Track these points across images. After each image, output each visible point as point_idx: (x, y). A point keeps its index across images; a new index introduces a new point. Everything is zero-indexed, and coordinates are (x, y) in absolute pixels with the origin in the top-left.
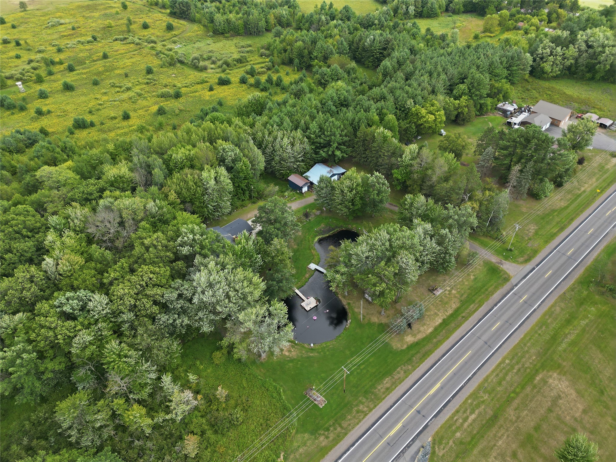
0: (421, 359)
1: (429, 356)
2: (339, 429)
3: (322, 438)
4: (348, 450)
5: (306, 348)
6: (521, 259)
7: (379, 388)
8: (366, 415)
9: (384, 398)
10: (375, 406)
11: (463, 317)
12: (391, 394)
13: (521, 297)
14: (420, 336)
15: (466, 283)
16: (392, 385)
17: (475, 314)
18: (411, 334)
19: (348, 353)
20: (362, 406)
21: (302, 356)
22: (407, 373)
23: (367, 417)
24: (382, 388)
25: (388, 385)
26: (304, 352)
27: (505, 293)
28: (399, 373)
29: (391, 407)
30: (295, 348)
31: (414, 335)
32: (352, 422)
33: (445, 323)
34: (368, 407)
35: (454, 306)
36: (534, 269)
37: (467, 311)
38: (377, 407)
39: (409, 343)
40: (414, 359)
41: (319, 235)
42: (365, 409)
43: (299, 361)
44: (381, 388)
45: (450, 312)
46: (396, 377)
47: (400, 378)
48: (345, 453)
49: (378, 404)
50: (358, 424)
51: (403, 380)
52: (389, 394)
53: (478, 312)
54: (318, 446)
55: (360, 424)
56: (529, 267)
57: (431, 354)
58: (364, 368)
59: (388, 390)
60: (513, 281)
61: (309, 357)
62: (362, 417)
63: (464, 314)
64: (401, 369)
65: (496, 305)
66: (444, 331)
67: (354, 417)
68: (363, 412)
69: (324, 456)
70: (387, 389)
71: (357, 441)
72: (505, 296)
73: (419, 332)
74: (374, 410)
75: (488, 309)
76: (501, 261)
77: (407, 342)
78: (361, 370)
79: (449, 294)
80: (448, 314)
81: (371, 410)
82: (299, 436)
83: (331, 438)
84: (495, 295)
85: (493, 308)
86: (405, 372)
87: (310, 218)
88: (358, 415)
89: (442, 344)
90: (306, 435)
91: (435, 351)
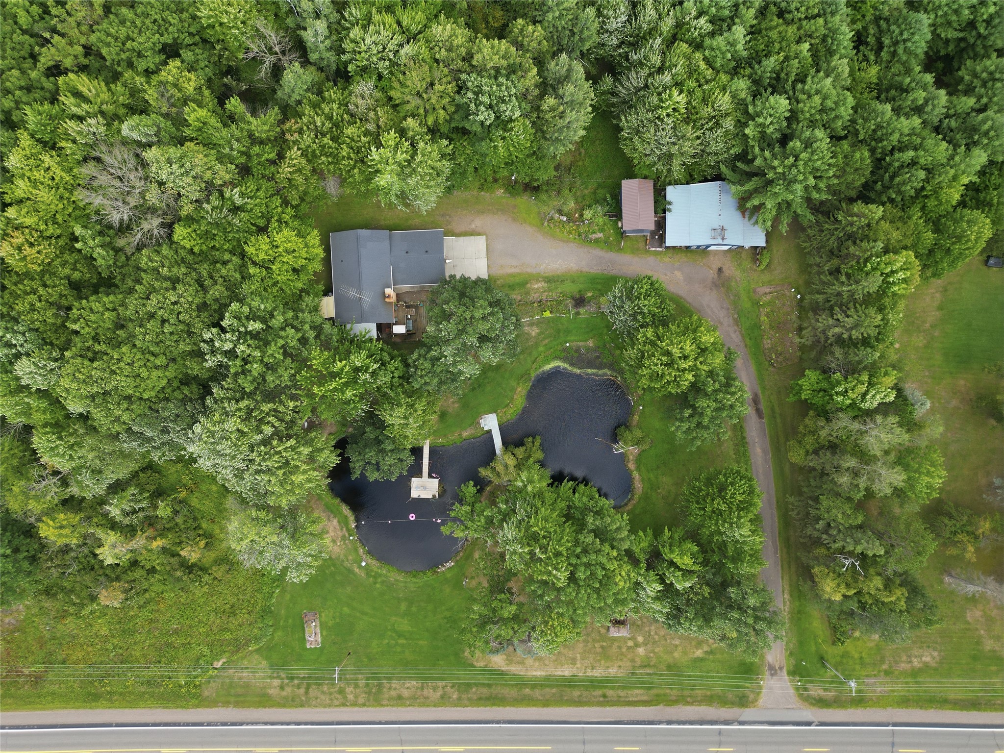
0: (480, 699)
1: (493, 705)
2: (302, 691)
3: (276, 682)
4: (288, 724)
5: (358, 554)
6: (816, 691)
7: (394, 686)
8: (344, 705)
9: (382, 705)
10: (364, 705)
11: (604, 696)
12: (394, 709)
13: (720, 744)
14: (514, 669)
15: (676, 655)
16: (410, 698)
17: (627, 708)
18: (508, 655)
19: (403, 606)
20: (351, 689)
21: (343, 561)
22: (444, 700)
23: (342, 709)
24: (395, 689)
25: (406, 693)
26: (350, 558)
27: (709, 718)
28: (435, 689)
29: (380, 723)
30: (345, 544)
31: (510, 661)
32: (323, 697)
33: (570, 683)
34: (356, 697)
35: (613, 671)
36: (809, 724)
37: (622, 693)
38: (365, 709)
39: (491, 665)
40: (474, 690)
41: (564, 359)
42: (351, 697)
43: (334, 565)
44: (397, 687)
45: (597, 673)
46: (425, 692)
47: (427, 698)
48: (282, 724)
49: (369, 706)
50: (325, 707)
51: (428, 706)
52: (392, 706)
53: (632, 708)
54: (265, 688)
55: (327, 710)
56: (808, 713)
57: (499, 706)
58: (403, 646)
59: (399, 700)
60: (747, 714)
61: (350, 571)
62: (338, 703)
63: (610, 693)
64: (443, 688)
65: (669, 723)
66: (554, 690)
67: (331, 694)
68: (345, 698)
69: (258, 707)
70: (400, 697)
71: (306, 724)
72: (702, 723)
73: (522, 663)
74: (356, 709)
75: (651, 718)
76: (781, 668)
77: (490, 661)
78: (397, 644)
79: (629, 648)
80: (590, 673)
81: (355, 704)
82: (256, 657)
83: (284, 693)
84: (689, 708)
85: (660, 723)
86: (442, 697)
87: (582, 311)
88: (337, 696)
89: (528, 705)
90: (265, 664)
91: (508, 708)
